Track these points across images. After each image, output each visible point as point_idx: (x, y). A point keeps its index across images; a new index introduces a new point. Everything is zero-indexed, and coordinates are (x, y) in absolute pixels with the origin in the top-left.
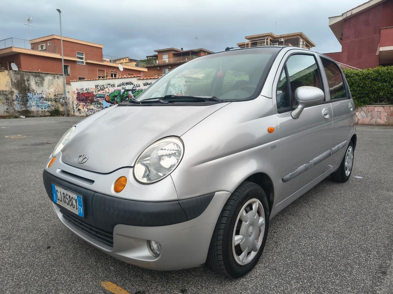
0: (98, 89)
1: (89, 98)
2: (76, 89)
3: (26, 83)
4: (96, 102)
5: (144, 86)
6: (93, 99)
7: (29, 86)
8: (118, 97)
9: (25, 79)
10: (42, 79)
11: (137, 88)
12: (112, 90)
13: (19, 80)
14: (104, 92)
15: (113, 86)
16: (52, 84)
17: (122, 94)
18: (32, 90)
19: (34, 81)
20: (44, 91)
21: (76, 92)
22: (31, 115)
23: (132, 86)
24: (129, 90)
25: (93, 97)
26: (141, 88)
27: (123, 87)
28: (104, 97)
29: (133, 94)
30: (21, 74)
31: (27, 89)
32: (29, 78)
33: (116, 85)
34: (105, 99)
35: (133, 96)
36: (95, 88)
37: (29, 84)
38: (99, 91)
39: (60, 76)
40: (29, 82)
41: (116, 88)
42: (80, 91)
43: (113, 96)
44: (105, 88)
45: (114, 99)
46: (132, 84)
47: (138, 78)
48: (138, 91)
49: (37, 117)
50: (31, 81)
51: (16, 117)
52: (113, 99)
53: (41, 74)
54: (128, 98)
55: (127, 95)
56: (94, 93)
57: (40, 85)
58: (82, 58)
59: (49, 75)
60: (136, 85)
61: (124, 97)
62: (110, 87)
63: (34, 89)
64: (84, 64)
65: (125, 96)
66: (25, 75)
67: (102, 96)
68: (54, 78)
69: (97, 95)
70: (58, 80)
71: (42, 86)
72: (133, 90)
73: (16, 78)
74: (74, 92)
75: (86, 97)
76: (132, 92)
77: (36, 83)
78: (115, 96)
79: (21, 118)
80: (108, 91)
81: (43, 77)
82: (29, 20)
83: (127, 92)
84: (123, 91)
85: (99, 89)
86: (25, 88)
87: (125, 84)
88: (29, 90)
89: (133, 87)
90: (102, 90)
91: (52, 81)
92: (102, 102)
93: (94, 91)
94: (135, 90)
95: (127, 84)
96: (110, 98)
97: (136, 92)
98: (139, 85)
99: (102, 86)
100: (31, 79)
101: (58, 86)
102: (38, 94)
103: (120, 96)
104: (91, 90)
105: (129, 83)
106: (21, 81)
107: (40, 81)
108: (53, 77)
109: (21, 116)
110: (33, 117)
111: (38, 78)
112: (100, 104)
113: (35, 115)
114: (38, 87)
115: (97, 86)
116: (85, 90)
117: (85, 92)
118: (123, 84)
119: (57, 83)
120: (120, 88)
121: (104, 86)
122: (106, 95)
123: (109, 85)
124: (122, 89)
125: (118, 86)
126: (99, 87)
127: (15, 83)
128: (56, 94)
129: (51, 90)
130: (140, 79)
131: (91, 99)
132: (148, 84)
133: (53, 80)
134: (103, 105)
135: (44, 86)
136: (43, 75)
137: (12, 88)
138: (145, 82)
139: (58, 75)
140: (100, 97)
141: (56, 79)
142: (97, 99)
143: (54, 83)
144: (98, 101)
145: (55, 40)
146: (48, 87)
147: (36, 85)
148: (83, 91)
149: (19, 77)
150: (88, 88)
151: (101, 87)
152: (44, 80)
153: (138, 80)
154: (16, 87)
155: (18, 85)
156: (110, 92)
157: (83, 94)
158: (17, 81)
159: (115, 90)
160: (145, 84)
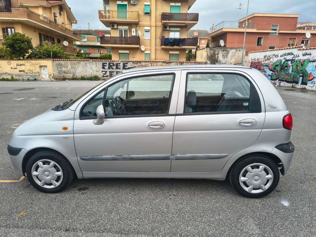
0: (265, 59)
1: (258, 67)
2: (251, 59)
3: (216, 56)
4: (262, 70)
5: (303, 56)
6: (260, 67)
7: (218, 58)
8: (279, 66)
9: (216, 53)
10: (227, 52)
11: (296, 59)
12: (275, 60)
13: (212, 54)
14: (269, 62)
15: (277, 56)
16: (234, 56)
17: (282, 63)
18: (219, 61)
19: (222, 54)
20: (227, 61)
21: (251, 61)
22: (216, 79)
23: (292, 56)
24: (289, 60)
25: (261, 66)
26: (299, 58)
27: (284, 58)
28: (268, 66)
29: (291, 63)
30: (214, 50)
31: (216, 60)
32: (218, 52)
33: (279, 56)
34: (269, 67)
35: (291, 66)
36: (264, 58)
37: (218, 57)
38: (266, 60)
39: (241, 49)
40: (218, 55)
41: (279, 58)
42: (253, 61)
43: (276, 65)
44: (270, 58)
45: (276, 68)
46: (293, 54)
47: (299, 48)
48: (296, 61)
49: (219, 80)
50: (220, 54)
51: (206, 80)
52: (274, 68)
53: (227, 49)
54: (287, 68)
55: (286, 65)
56: (263, 63)
57: (225, 57)
58: (275, 30)
59: (233, 49)
60: (295, 56)
61: (283, 66)
62: (274, 57)
63: (221, 60)
64: (277, 35)
65: (285, 65)
66: (216, 50)
67: (267, 65)
68: (237, 51)
69: (264, 64)
70: (239, 52)
71: (227, 57)
72: (292, 60)
73: (211, 53)
74: (249, 62)
75: (256, 65)
76: (291, 62)
77: (223, 55)
78: (277, 66)
79: (209, 81)
80: (272, 61)
81: (229, 51)
82: (240, 5)
83: (287, 62)
84: (284, 61)
85: (267, 59)
86: (215, 60)
87: (287, 54)
88: (217, 61)
89: (293, 58)
90: (268, 59)
91: (234, 53)
92: (267, 70)
93: (262, 60)
94: (294, 60)
95: (288, 54)
96: (273, 67)
97: (295, 62)
98: (299, 55)
99: (269, 56)
100: (220, 53)
101: (239, 57)
102: (223, 64)
103: (280, 66)
104: (261, 60)
105: (290, 54)
106: (213, 55)
107: (225, 54)
108: (235, 50)
109: (209, 80)
110: (217, 80)
111: (225, 51)
112: (265, 72)
113: (218, 79)
114: (224, 59)
115: (265, 57)
116: (256, 60)
117: (256, 62)
118: (285, 55)
119: (238, 55)
120: (282, 58)
121: (270, 56)
122: (270, 64)
123: (274, 55)
124: (284, 59)
125: (281, 56)
126: (266, 58)
127: (209, 57)
128: (236, 63)
129: (233, 60)
130: (300, 50)
131: (259, 68)
132: (307, 54)
133: (236, 53)
134: (267, 73)
135: (228, 58)
136: (229, 49)
137: (207, 60)
138: (304, 52)
139: (240, 48)
140: (266, 66)
141: (238, 51)
142: (263, 68)
143: (236, 54)
144: (264, 69)
145: (255, 18)
146: (230, 58)
147: (222, 57)
148: (255, 61)
149: (212, 52)
150: (259, 59)
151: (268, 58)
152: (228, 53)
153: (298, 50)
154: (209, 59)
155: (211, 58)
156: (274, 62)
157: (254, 63)
158: (210, 55)
159: (278, 60)
160: (304, 54)
